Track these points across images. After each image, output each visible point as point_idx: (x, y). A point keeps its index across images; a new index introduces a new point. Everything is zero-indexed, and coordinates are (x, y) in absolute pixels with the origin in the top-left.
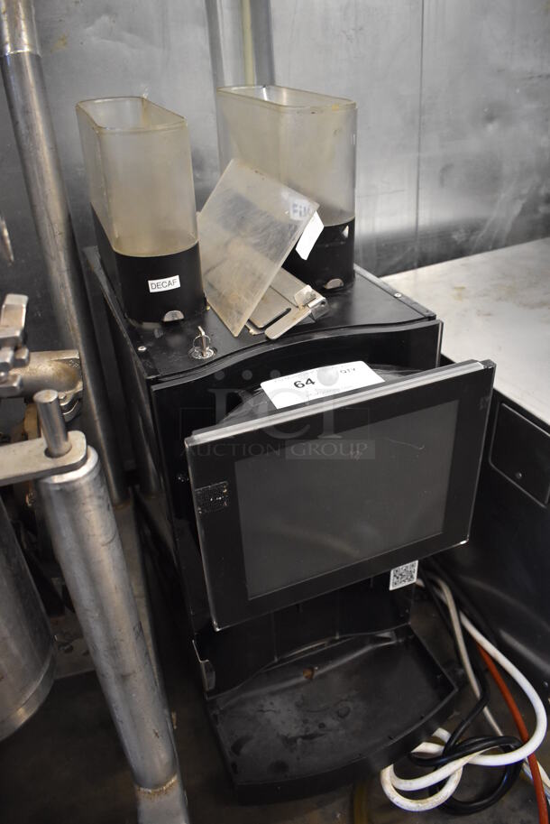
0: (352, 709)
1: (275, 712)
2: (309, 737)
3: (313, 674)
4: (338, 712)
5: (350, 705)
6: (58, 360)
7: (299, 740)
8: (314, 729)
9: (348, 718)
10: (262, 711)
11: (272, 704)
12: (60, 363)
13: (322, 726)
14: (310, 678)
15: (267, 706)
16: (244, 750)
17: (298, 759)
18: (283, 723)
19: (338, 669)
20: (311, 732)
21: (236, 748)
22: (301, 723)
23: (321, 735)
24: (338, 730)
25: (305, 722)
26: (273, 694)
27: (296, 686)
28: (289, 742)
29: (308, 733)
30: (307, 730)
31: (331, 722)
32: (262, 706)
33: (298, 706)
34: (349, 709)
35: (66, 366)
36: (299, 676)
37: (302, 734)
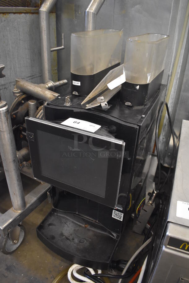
0: (85, 243)
1: (68, 226)
2: (67, 239)
3: (87, 227)
4: (80, 240)
5: (85, 241)
6: (53, 95)
7: (64, 237)
8: (71, 238)
9: (81, 243)
10: (65, 223)
11: (70, 224)
12: (52, 96)
13: (73, 239)
14: (86, 227)
15: (68, 223)
16: (51, 227)
17: (59, 240)
18: (66, 230)
19: (94, 231)
20: (69, 238)
21: (50, 225)
22: (70, 234)
23: (70, 241)
24: (75, 244)
25: (71, 235)
26: (73, 222)
27: (80, 226)
28: (62, 234)
29: (68, 237)
30: (69, 237)
31: (76, 241)
32: (67, 222)
33: (75, 230)
34: (84, 242)
35: (53, 97)
36: (83, 224)
37: (67, 236)
